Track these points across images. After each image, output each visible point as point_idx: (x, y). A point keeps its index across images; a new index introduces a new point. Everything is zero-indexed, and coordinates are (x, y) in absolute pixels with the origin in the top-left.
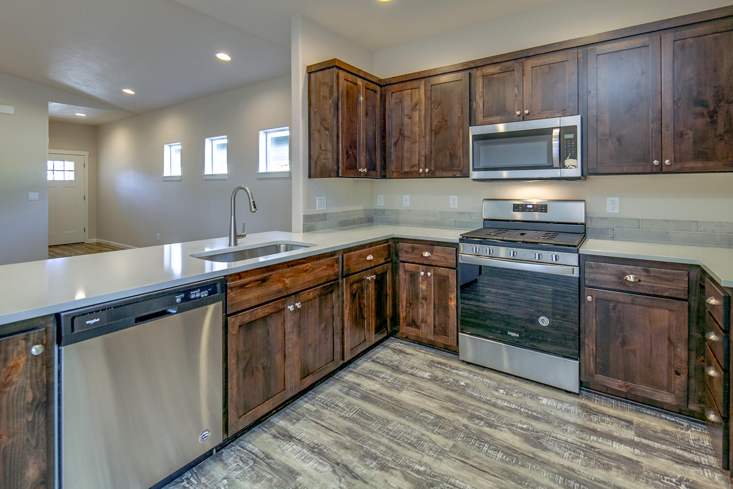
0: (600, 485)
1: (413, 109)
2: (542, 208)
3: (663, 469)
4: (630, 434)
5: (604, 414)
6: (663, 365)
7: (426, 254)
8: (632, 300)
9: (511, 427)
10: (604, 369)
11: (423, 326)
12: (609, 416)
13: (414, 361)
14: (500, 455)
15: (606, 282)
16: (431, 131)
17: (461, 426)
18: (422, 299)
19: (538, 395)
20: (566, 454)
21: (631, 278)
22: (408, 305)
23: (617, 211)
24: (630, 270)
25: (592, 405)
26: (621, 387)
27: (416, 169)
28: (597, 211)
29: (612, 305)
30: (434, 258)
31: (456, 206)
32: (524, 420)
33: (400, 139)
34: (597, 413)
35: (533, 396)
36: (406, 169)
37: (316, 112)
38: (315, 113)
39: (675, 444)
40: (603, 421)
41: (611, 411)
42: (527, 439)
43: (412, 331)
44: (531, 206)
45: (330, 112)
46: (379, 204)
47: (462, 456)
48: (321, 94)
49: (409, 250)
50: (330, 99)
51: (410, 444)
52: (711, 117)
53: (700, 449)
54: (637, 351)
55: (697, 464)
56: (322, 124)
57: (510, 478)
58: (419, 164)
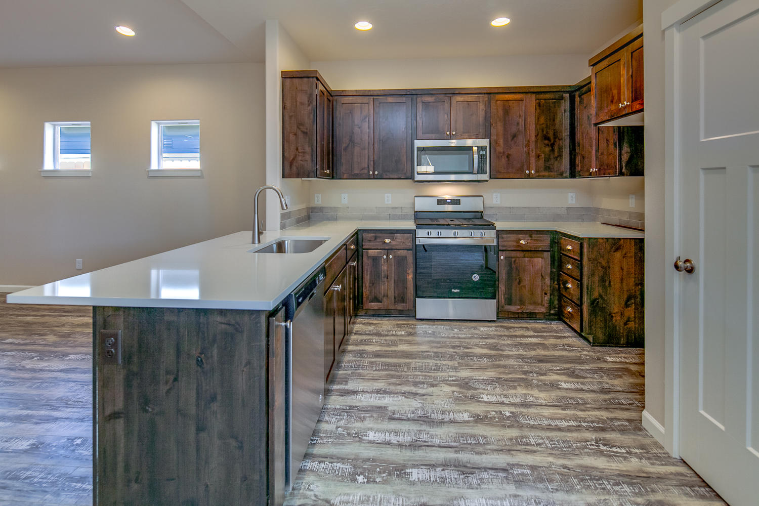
0: (537, 357)
1: (363, 120)
2: (456, 202)
3: (553, 343)
4: (531, 333)
5: (514, 327)
6: (539, 291)
7: (387, 241)
8: (524, 255)
9: (477, 345)
10: (509, 302)
11: (385, 300)
12: (517, 328)
13: (385, 327)
14: (485, 360)
15: (510, 247)
16: (380, 140)
17: (452, 353)
18: (384, 278)
19: (476, 327)
20: (513, 349)
21: (523, 242)
22: (371, 285)
23: (499, 202)
24: (523, 237)
25: (505, 325)
26: (518, 309)
27: (366, 171)
28: (488, 203)
29: (513, 260)
30: (394, 243)
31: (390, 202)
32: (481, 341)
33: (350, 145)
34: (511, 328)
35: (475, 328)
36: (356, 172)
37: (292, 115)
38: (291, 117)
39: (551, 332)
40: (516, 330)
41: (516, 325)
42: (490, 349)
43: (375, 305)
44: (450, 201)
45: (309, 117)
46: (316, 202)
47: (468, 366)
48: (298, 100)
49: (372, 240)
50: (309, 105)
51: (434, 370)
52: (552, 147)
53: (561, 331)
54: (526, 286)
55: (564, 337)
56: (298, 127)
57: (499, 367)
58: (368, 168)
